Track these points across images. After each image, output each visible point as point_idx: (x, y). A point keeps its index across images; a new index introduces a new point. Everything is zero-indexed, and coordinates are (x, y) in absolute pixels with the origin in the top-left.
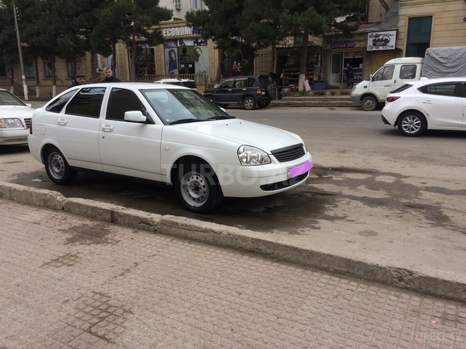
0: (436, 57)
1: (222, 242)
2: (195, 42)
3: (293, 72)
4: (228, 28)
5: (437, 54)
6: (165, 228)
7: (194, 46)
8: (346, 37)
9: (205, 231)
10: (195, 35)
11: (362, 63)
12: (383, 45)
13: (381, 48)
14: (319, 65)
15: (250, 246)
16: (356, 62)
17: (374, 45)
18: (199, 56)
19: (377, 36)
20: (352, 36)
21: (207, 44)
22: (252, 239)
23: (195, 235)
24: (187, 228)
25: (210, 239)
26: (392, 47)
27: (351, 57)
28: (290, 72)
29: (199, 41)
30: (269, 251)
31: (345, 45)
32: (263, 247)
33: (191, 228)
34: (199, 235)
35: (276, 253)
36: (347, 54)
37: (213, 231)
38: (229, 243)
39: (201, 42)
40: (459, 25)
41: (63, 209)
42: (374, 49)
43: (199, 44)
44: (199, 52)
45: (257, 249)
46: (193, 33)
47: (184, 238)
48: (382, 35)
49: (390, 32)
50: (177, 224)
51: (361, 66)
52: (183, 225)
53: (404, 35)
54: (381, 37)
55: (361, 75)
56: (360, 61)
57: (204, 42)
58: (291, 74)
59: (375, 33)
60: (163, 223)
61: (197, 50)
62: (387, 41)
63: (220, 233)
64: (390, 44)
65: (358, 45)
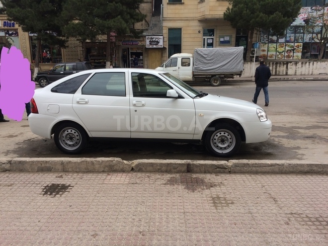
0: (201, 54)
1: (286, 170)
2: (6, 33)
3: (97, 60)
4: (46, 25)
5: (201, 52)
6: (238, 168)
7: (5, 36)
8: (136, 38)
9: (272, 165)
10: (6, 27)
11: (142, 55)
12: (156, 45)
13: (155, 46)
14: (114, 56)
15: (306, 169)
16: (138, 55)
17: (151, 44)
18: (11, 44)
19: (151, 38)
20: (139, 37)
21: (18, 35)
22: (307, 164)
23: (264, 169)
24: (257, 166)
25: (277, 170)
26: (161, 46)
27: (134, 51)
28: (95, 60)
29: (10, 33)
30: (320, 170)
31: (131, 44)
32: (315, 168)
33: (260, 166)
34: (268, 169)
35: (324, 170)
36: (132, 49)
37: (278, 165)
38: (291, 170)
39: (12, 34)
40: (196, 35)
41: (132, 169)
42: (151, 47)
43: (10, 35)
44: (11, 42)
45: (312, 170)
46: (4, 25)
47: (257, 173)
48: (155, 38)
49: (160, 37)
50: (248, 164)
51: (141, 57)
52: (253, 164)
53: (166, 39)
54: (154, 39)
55: (142, 63)
56: (141, 54)
57: (15, 34)
58: (96, 61)
59: (150, 37)
60: (236, 165)
61: (9, 39)
62: (158, 42)
63: (283, 165)
64: (160, 44)
65: (140, 44)
